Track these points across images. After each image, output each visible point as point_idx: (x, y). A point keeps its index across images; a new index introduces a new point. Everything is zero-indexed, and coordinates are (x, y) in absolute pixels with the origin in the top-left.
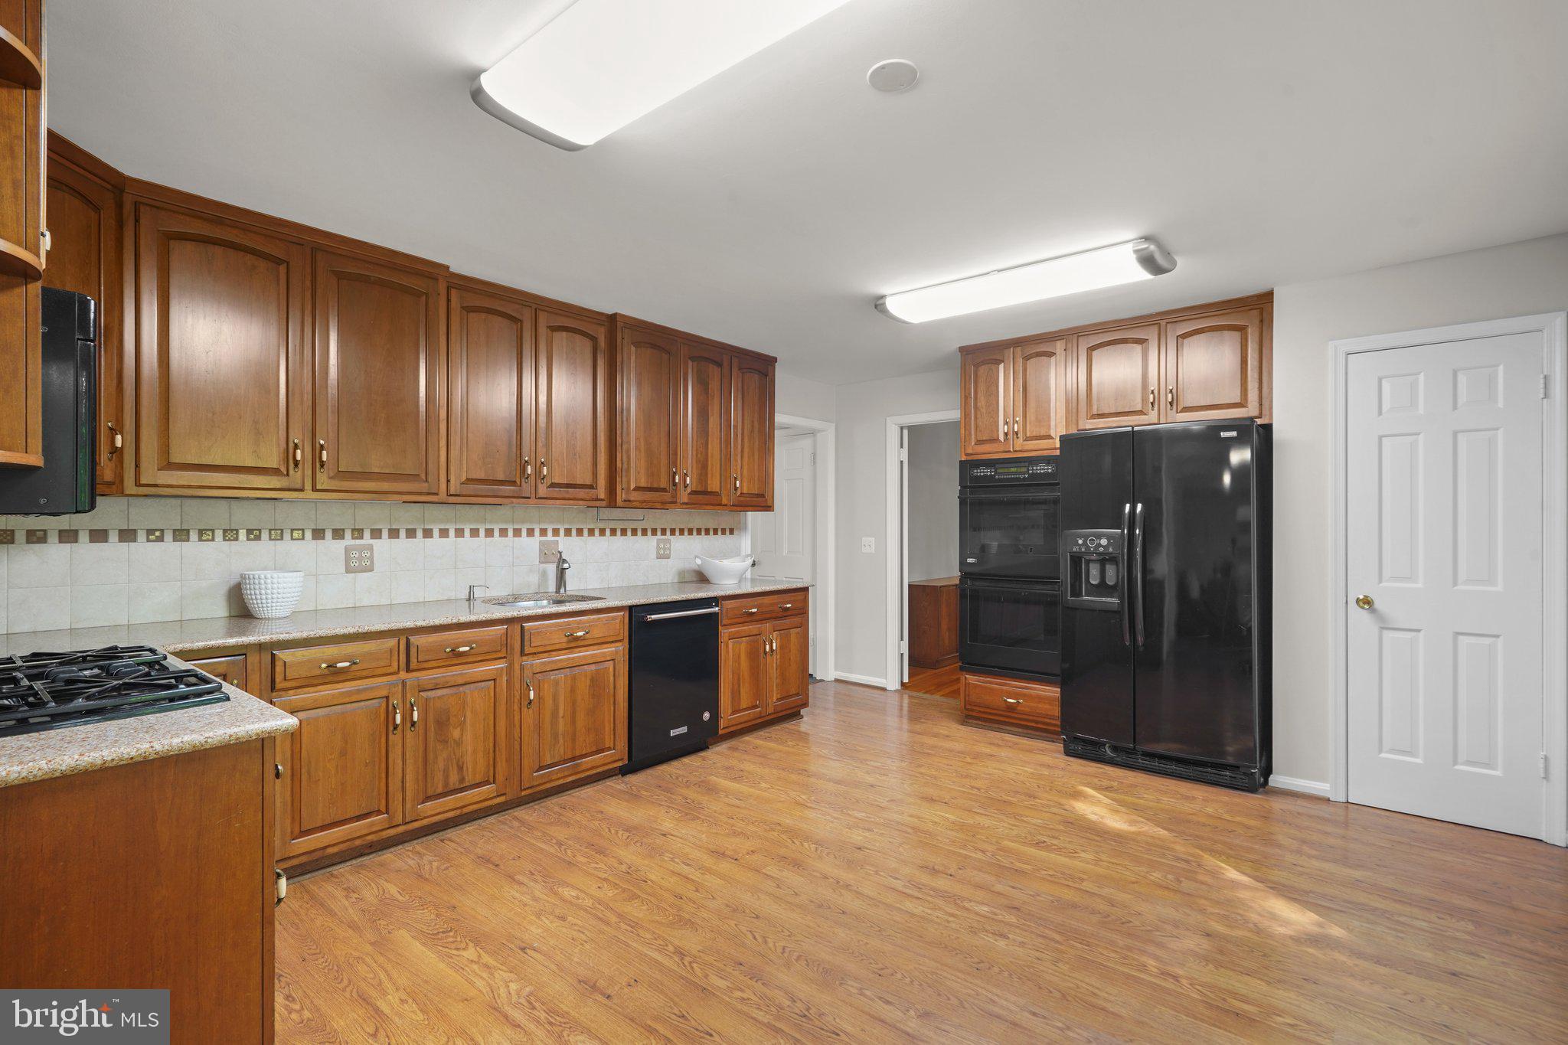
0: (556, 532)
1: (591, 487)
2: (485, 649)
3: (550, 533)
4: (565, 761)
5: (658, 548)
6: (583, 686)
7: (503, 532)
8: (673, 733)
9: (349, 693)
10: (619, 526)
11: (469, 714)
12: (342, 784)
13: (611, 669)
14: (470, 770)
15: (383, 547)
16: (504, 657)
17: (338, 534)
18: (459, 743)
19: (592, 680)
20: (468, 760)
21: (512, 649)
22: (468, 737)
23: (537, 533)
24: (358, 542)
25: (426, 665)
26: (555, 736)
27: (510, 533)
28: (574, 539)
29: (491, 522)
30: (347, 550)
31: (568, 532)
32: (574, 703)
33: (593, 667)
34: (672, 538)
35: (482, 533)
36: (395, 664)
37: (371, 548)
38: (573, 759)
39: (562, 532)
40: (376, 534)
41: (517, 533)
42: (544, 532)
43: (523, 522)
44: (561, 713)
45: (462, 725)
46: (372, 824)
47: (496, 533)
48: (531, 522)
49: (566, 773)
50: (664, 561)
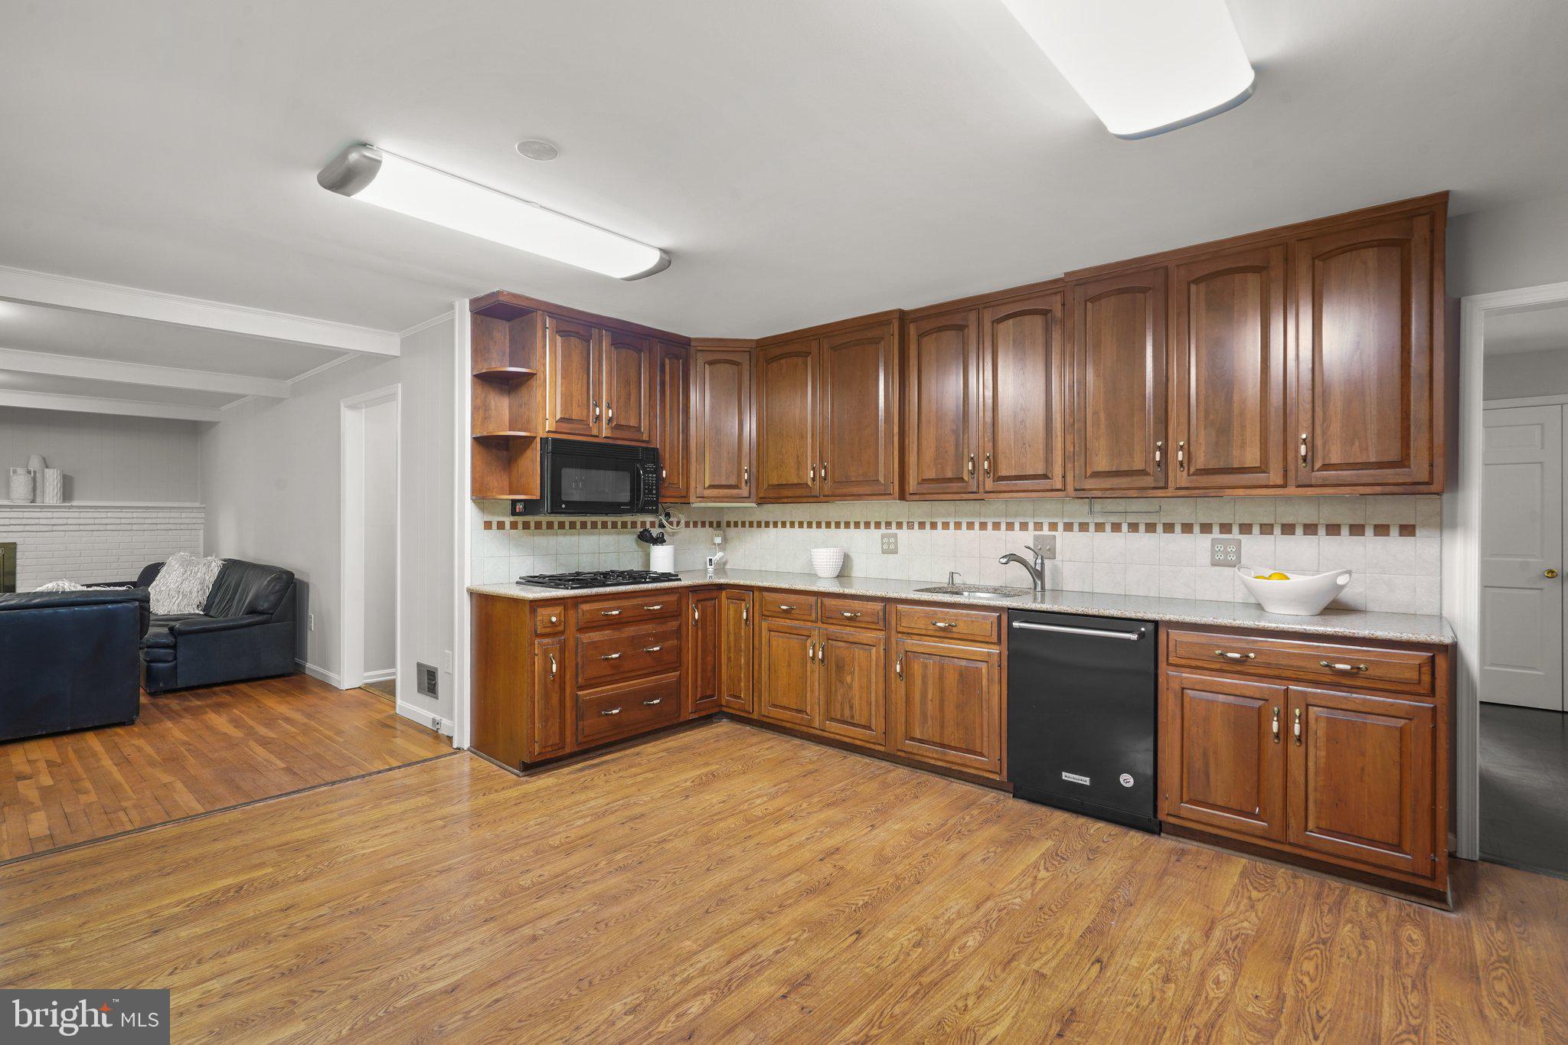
0: (1053, 526)
1: (1045, 477)
2: (868, 619)
3: (1046, 527)
4: (934, 744)
5: (1213, 552)
6: (952, 678)
7: (996, 526)
8: (1067, 776)
9: (791, 628)
10: (1142, 520)
11: (857, 668)
12: (789, 684)
13: (984, 671)
14: (857, 712)
15: (903, 534)
16: (882, 630)
17: (878, 525)
18: (850, 687)
19: (961, 675)
20: (856, 702)
21: (890, 624)
22: (856, 685)
23: (1031, 526)
24: (889, 531)
25: (830, 621)
26: (924, 715)
27: (1003, 526)
28: (1076, 535)
29: (985, 516)
30: (883, 536)
31: (1068, 527)
32: (942, 692)
33: (964, 663)
34: (1244, 538)
35: (977, 526)
36: (814, 615)
37: (895, 536)
38: (942, 745)
39: (1061, 527)
40: (899, 525)
41: (1010, 526)
42: (1038, 526)
43: (1016, 516)
44: (930, 696)
45: (852, 673)
46: (802, 719)
47: (990, 526)
48: (1024, 516)
49: (935, 756)
50: (1227, 571)
